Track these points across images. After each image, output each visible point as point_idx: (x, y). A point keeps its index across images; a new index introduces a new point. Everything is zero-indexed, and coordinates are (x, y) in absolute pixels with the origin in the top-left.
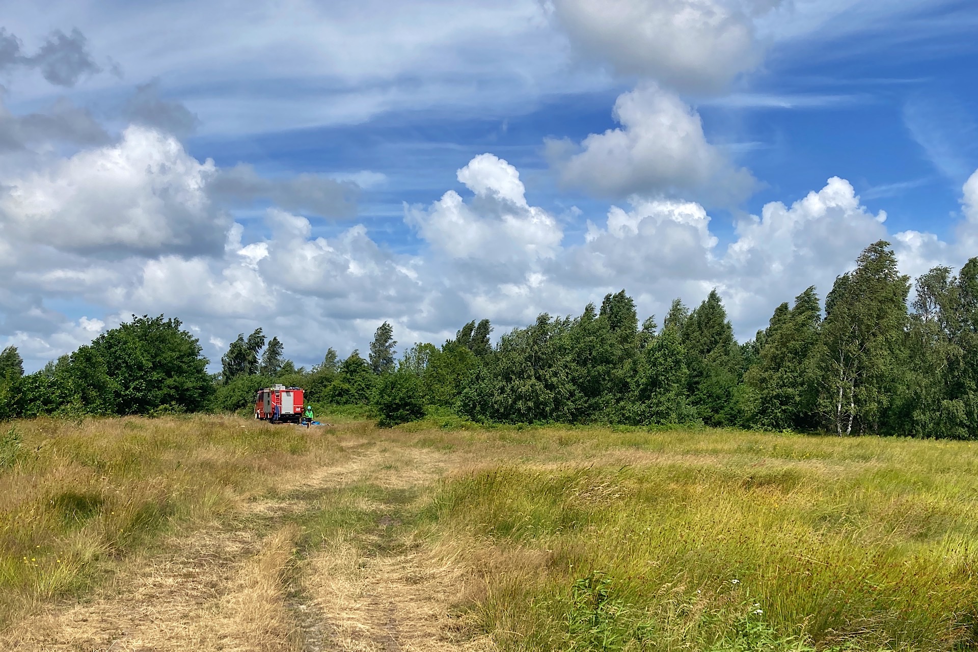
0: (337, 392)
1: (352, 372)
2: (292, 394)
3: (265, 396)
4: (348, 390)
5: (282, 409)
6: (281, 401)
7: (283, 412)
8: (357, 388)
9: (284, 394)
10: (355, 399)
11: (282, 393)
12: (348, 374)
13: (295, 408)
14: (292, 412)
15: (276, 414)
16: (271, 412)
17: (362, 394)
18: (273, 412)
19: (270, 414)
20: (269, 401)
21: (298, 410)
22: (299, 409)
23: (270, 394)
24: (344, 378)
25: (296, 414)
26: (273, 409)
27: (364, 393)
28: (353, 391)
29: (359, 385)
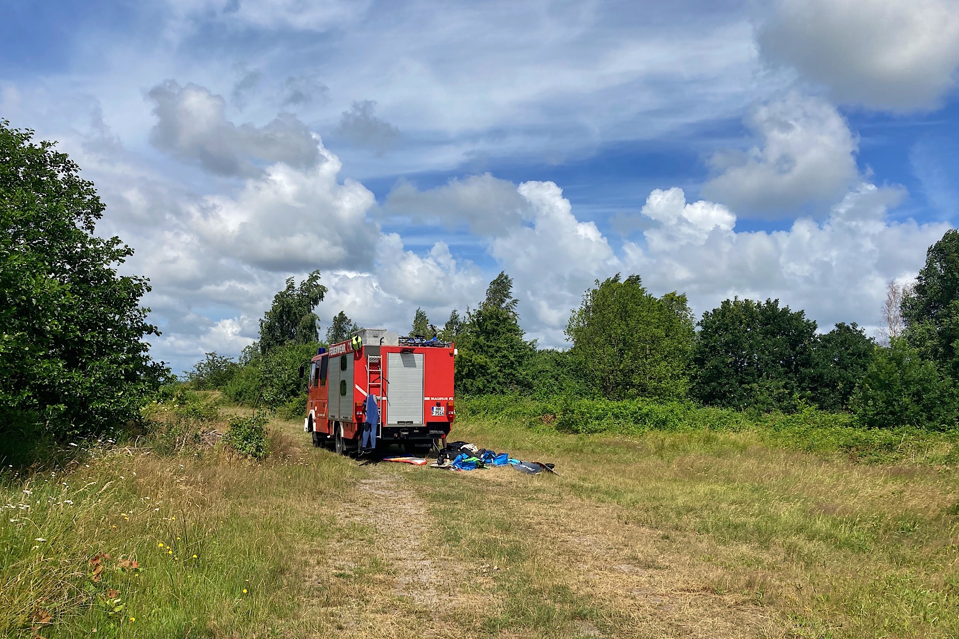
0: (466, 370)
1: (488, 334)
2: (419, 358)
3: (334, 365)
4: (483, 368)
5: (390, 410)
6: (385, 381)
7: (392, 421)
8: (500, 362)
9: (395, 360)
10: (498, 383)
11: (391, 356)
12: (482, 338)
13: (427, 408)
14: (418, 420)
15: (369, 426)
16: (351, 417)
17: (511, 374)
18: (359, 419)
19: (347, 424)
20: (343, 384)
21: (439, 412)
22: (443, 409)
23: (350, 358)
24: (474, 345)
25: (431, 425)
26: (357, 408)
27: (514, 372)
28: (493, 368)
29: (504, 357)
